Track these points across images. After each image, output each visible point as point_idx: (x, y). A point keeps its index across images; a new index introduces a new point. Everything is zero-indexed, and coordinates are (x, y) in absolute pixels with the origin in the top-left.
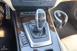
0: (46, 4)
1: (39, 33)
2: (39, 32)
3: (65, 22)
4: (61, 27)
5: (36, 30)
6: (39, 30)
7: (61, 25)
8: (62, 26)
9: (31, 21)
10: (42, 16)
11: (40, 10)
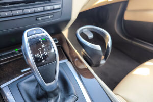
0: (50, 17)
1: (51, 97)
2: (52, 95)
3: (108, 47)
4: (103, 62)
5: (41, 92)
6: (48, 90)
7: (103, 57)
8: (105, 58)
9: (23, 71)
10: (43, 46)
11: (34, 32)
